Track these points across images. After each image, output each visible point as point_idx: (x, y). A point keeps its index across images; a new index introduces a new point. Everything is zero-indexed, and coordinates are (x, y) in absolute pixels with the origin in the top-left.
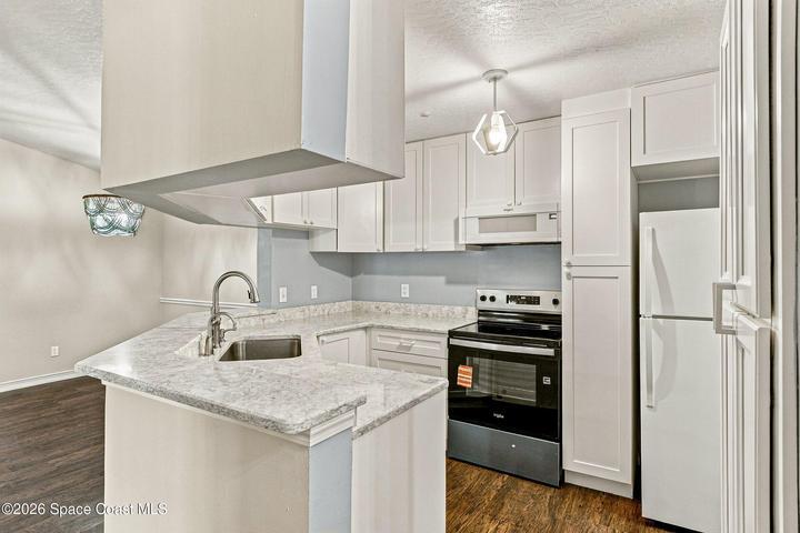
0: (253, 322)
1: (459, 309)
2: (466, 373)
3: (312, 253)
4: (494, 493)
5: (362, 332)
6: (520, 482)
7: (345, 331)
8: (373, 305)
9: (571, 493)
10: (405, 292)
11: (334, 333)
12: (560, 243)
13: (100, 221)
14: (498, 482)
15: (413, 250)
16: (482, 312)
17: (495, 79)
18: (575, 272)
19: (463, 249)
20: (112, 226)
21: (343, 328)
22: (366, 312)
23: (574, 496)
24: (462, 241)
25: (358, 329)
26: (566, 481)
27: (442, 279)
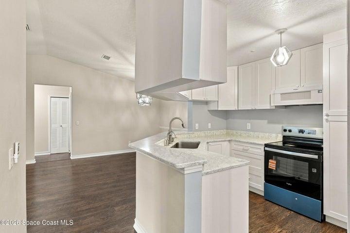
0: (186, 136)
1: (274, 135)
2: (272, 163)
3: (209, 111)
4: (284, 217)
5: (227, 142)
6: (299, 216)
7: (219, 141)
8: (234, 132)
9: (328, 226)
10: (249, 127)
11: (215, 142)
12: (322, 104)
13: (140, 101)
14: (288, 213)
15: (251, 109)
16: (284, 137)
17: (281, 33)
18: (330, 118)
19: (274, 108)
20: (144, 102)
21: (219, 140)
22: (232, 134)
23: (329, 228)
24: (272, 105)
25: (225, 141)
26: (326, 220)
27: (266, 121)
